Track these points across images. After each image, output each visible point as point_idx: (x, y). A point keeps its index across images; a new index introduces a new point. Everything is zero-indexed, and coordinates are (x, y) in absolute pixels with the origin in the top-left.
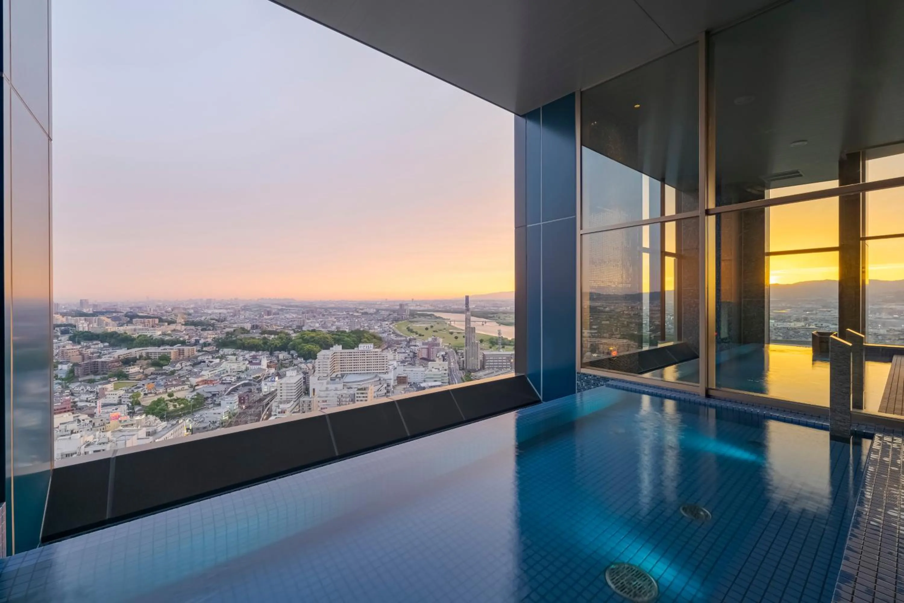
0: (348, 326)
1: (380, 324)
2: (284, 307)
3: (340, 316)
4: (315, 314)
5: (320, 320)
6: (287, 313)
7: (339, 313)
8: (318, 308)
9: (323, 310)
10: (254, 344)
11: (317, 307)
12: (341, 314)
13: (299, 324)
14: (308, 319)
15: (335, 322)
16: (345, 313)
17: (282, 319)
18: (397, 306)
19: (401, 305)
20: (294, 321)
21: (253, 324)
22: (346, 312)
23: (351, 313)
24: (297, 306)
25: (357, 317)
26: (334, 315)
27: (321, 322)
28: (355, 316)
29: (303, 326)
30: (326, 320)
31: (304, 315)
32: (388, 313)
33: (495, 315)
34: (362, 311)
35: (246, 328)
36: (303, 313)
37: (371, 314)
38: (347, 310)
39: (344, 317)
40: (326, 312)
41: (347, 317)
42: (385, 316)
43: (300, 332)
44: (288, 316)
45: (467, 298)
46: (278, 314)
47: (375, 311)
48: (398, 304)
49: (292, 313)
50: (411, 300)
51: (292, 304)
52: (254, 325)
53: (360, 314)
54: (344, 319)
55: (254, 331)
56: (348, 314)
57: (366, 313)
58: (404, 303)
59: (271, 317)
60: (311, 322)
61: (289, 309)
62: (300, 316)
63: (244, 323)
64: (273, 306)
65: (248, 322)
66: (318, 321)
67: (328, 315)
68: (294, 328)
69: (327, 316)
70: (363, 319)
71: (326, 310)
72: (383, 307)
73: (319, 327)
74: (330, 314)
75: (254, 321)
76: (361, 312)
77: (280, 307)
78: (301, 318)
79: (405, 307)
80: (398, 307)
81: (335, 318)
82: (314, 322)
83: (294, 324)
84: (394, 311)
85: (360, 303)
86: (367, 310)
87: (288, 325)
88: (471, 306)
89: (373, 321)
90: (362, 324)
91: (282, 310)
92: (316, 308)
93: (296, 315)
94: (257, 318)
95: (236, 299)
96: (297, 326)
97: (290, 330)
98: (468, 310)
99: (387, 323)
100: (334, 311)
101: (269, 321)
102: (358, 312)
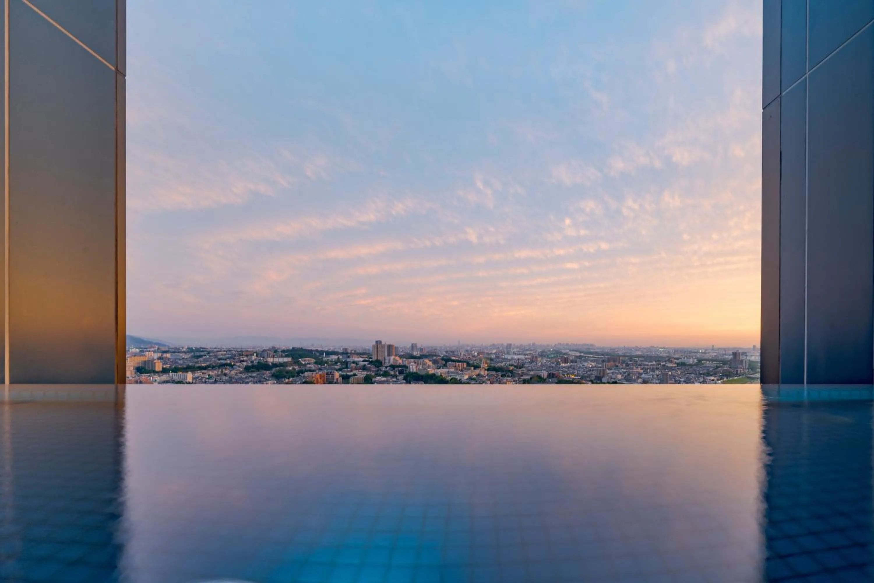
0: (659, 380)
1: (702, 379)
2: (582, 354)
3: (648, 367)
4: (617, 363)
5: (623, 370)
6: (586, 361)
7: (647, 363)
8: (621, 356)
9: (627, 358)
11: (620, 354)
12: (650, 364)
13: (599, 375)
14: (609, 369)
15: (641, 374)
16: (654, 363)
17: (580, 367)
18: (730, 355)
19: (735, 354)
20: (593, 370)
21: (549, 372)
22: (656, 362)
23: (662, 363)
24: (597, 353)
25: (671, 369)
26: (640, 365)
27: (625, 373)
28: (667, 367)
29: (603, 376)
30: (631, 370)
31: (605, 363)
32: (714, 364)
34: (677, 361)
35: (542, 376)
36: (603, 361)
37: (691, 365)
38: (658, 359)
39: (653, 368)
40: (631, 361)
41: (657, 369)
42: (711, 369)
44: (586, 364)
46: (576, 362)
47: (696, 361)
48: (731, 352)
49: (592, 361)
50: (752, 347)
51: (592, 351)
52: (550, 373)
53: (675, 365)
54: (653, 370)
55: (550, 380)
56: (660, 364)
57: (683, 364)
58: (740, 351)
59: (568, 364)
60: (613, 373)
61: (588, 357)
62: (600, 365)
63: (541, 370)
64: (570, 353)
65: (545, 370)
66: (621, 371)
67: (633, 365)
68: (592, 379)
69: (632, 366)
70: (679, 372)
71: (631, 358)
72: (707, 356)
73: (623, 379)
74: (636, 364)
75: (552, 368)
76: (676, 363)
77: (578, 354)
78: (600, 367)
79: (741, 358)
80: (731, 357)
81: (642, 369)
82: (616, 373)
83: (592, 374)
84: (725, 362)
85: (676, 351)
86: (686, 360)
87: (586, 375)
89: (693, 375)
90: (677, 379)
91: (580, 357)
92: (619, 356)
93: (595, 363)
94: (553, 365)
95: (534, 344)
96: (596, 377)
97: (587, 381)
99: (712, 378)
100: (641, 361)
101: (566, 370)
102: (671, 362)
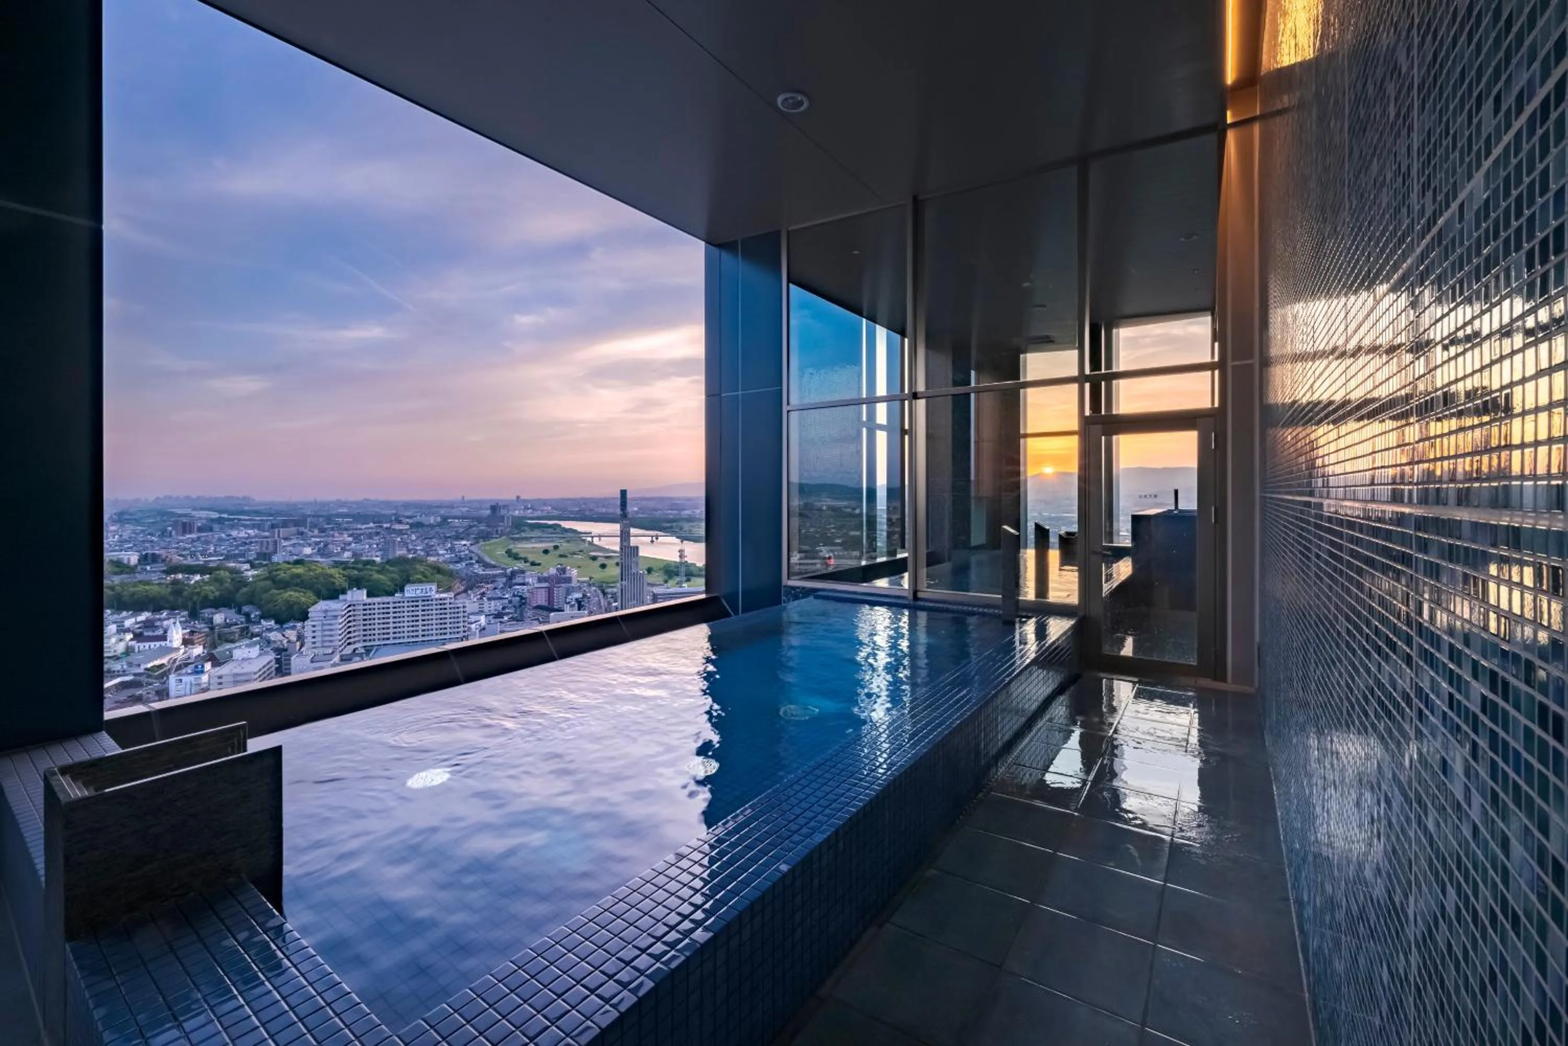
0: (381, 550)
1: (449, 545)
2: (225, 516)
3: (362, 532)
4: (302, 529)
5: (313, 539)
6: (232, 527)
7: (359, 526)
8: (309, 516)
9: (321, 519)
10: (147, 596)
11: (309, 513)
12: (364, 527)
13: (264, 550)
14: (286, 539)
15: (350, 544)
16: (371, 525)
17: (220, 539)
18: (487, 509)
19: (494, 508)
20: (251, 543)
21: (144, 553)
22: (374, 523)
23: (385, 525)
24: (257, 513)
25: (400, 532)
26: (346, 529)
27: (317, 543)
28: (394, 529)
29: (275, 552)
30: (331, 539)
31: (276, 530)
32: (466, 523)
33: (674, 524)
34: (410, 521)
35: (126, 562)
36: (273, 526)
37: (431, 526)
38: (378, 519)
39: (370, 533)
40: (328, 524)
41: (378, 534)
42: (461, 530)
43: (266, 565)
44: (234, 533)
45: (623, 493)
46: (211, 530)
47: (439, 519)
48: (488, 506)
49: (246, 527)
50: (515, 498)
52: (146, 554)
53: (407, 527)
54: (370, 536)
55: (148, 568)
56: (381, 527)
57: (419, 525)
58: (500, 504)
59: (194, 536)
60: (294, 545)
61: (239, 520)
62: (267, 534)
63: (121, 551)
64: (194, 513)
65: (131, 548)
66: (309, 541)
67: (332, 529)
68: (251, 558)
69: (331, 532)
70: (414, 537)
71: (329, 519)
72: (455, 512)
73: (315, 554)
74: (340, 529)
75: (148, 545)
76: (407, 523)
77: (215, 515)
78: (267, 537)
79: (503, 512)
80: (488, 512)
81: (350, 536)
82: (300, 545)
83: (249, 550)
84: (480, 520)
85: (407, 505)
86: (423, 519)
87: (237, 552)
88: (632, 509)
89: (435, 540)
90: (410, 547)
91: (220, 521)
92: (305, 517)
93: (256, 531)
94: (153, 538)
96: (258, 554)
97: (240, 562)
98: (624, 515)
99: (464, 542)
100: (348, 522)
101: (187, 546)
102: (400, 522)
